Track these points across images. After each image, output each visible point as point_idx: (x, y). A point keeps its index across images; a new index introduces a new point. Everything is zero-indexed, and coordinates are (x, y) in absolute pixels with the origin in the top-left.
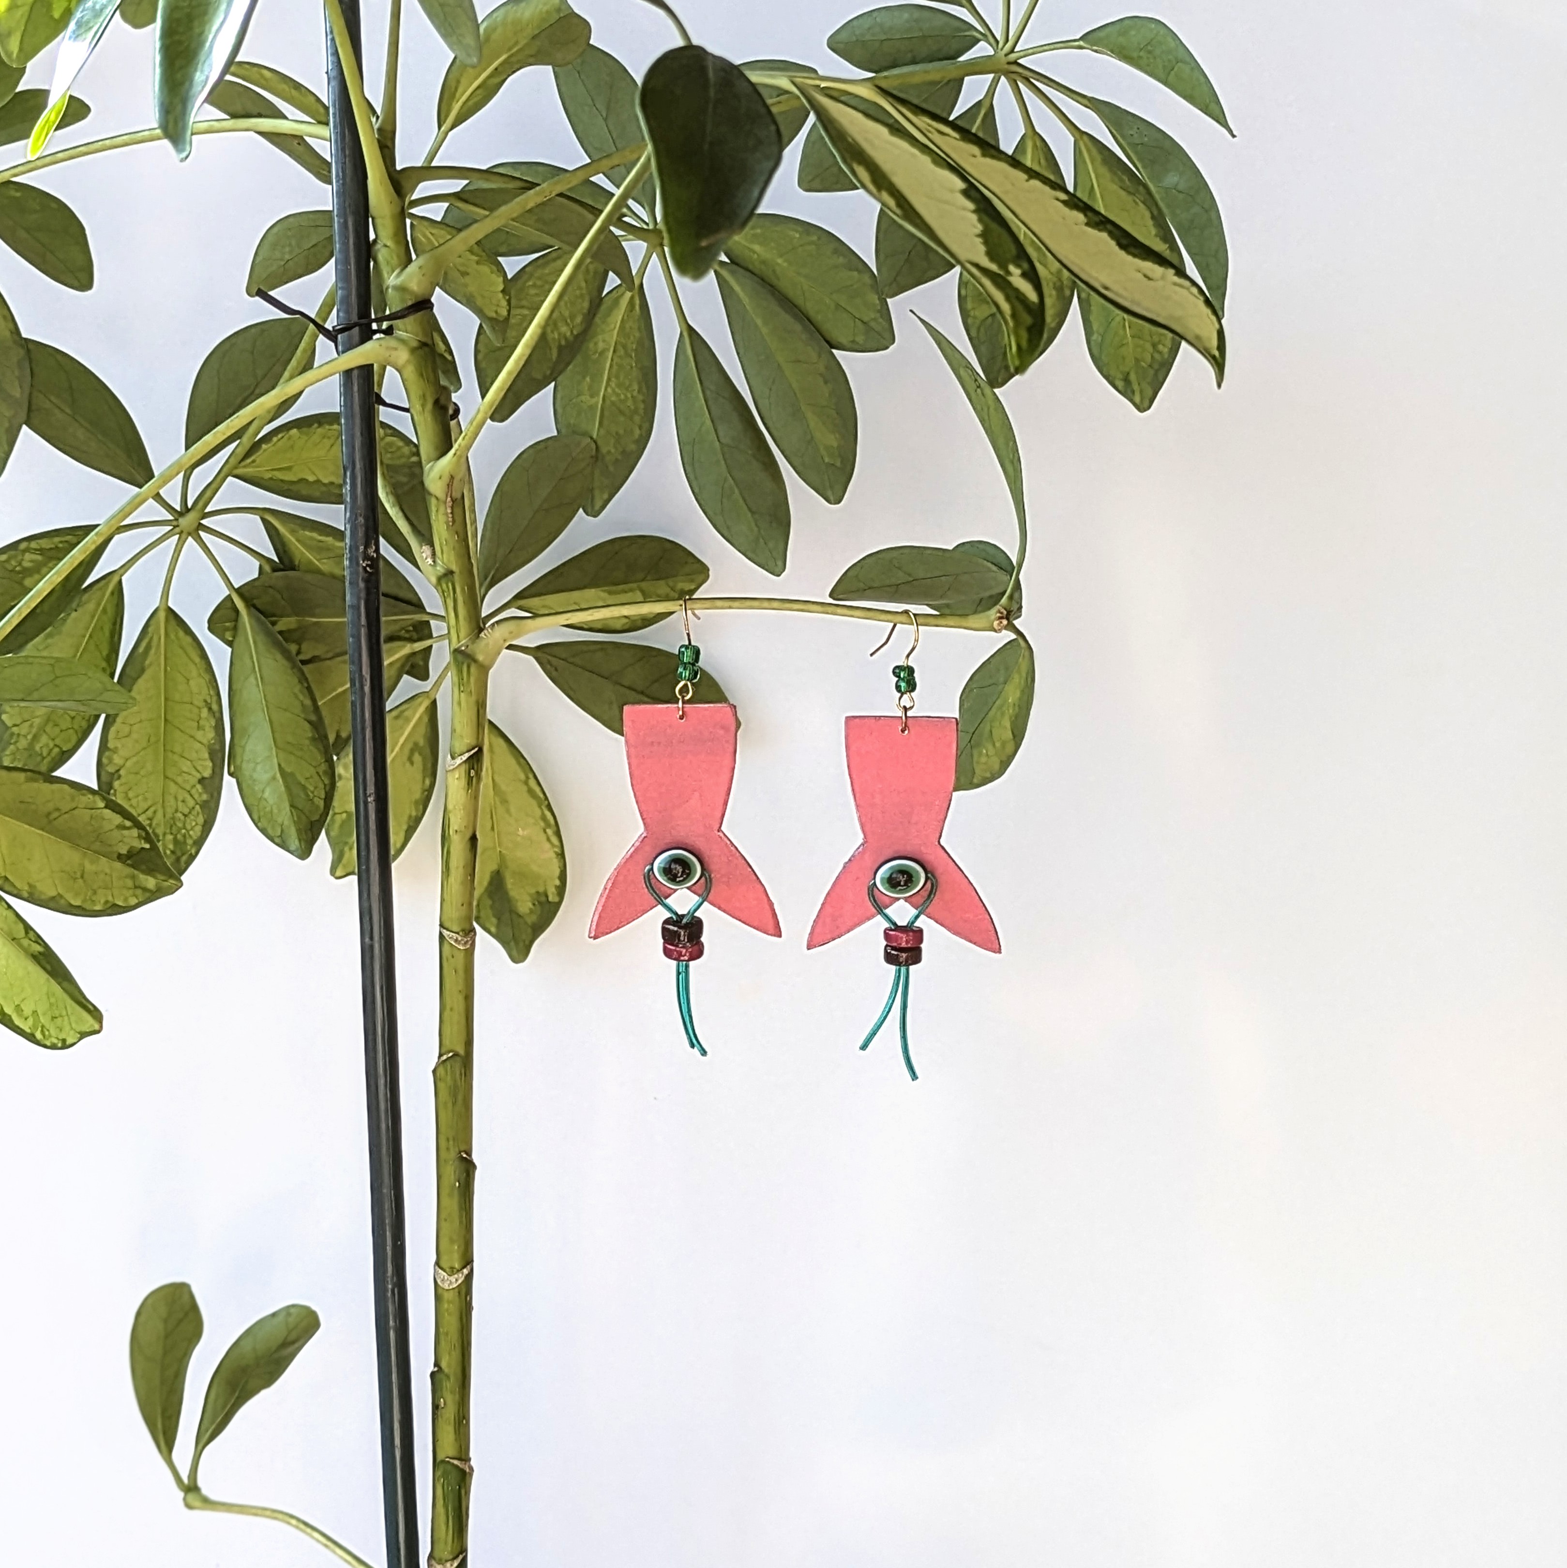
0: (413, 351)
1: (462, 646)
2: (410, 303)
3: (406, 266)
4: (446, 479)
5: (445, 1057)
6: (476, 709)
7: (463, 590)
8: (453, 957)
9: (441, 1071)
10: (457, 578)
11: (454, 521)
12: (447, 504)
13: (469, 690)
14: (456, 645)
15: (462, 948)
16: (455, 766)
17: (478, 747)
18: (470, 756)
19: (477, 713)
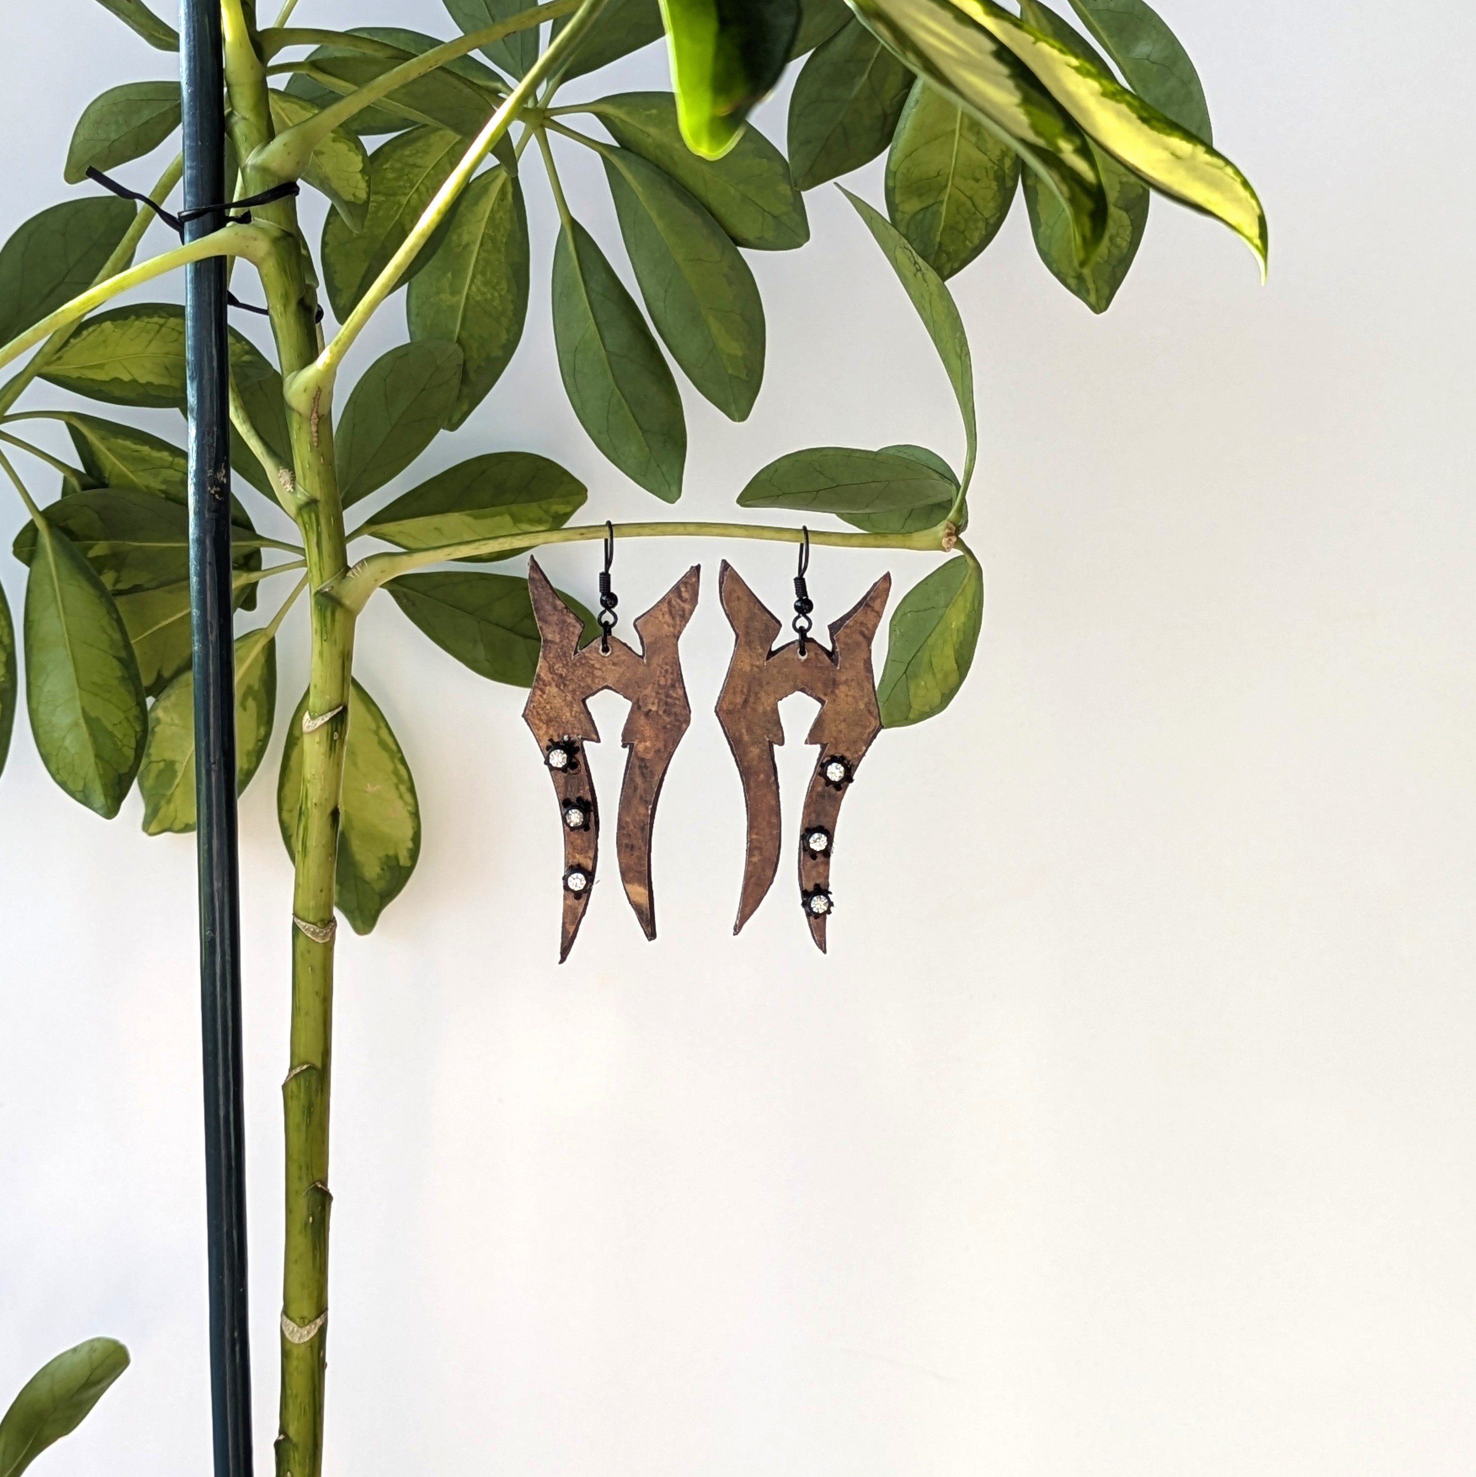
0: (275, 241)
1: (325, 587)
2: (272, 186)
3: (268, 143)
4: (310, 392)
5: (298, 1070)
6: (341, 661)
7: (329, 522)
8: (309, 952)
9: (293, 1086)
10: (321, 507)
11: (319, 442)
12: (312, 422)
13: (333, 638)
14: (319, 586)
15: (320, 942)
16: (316, 727)
17: (343, 705)
18: (333, 716)
19: (342, 666)
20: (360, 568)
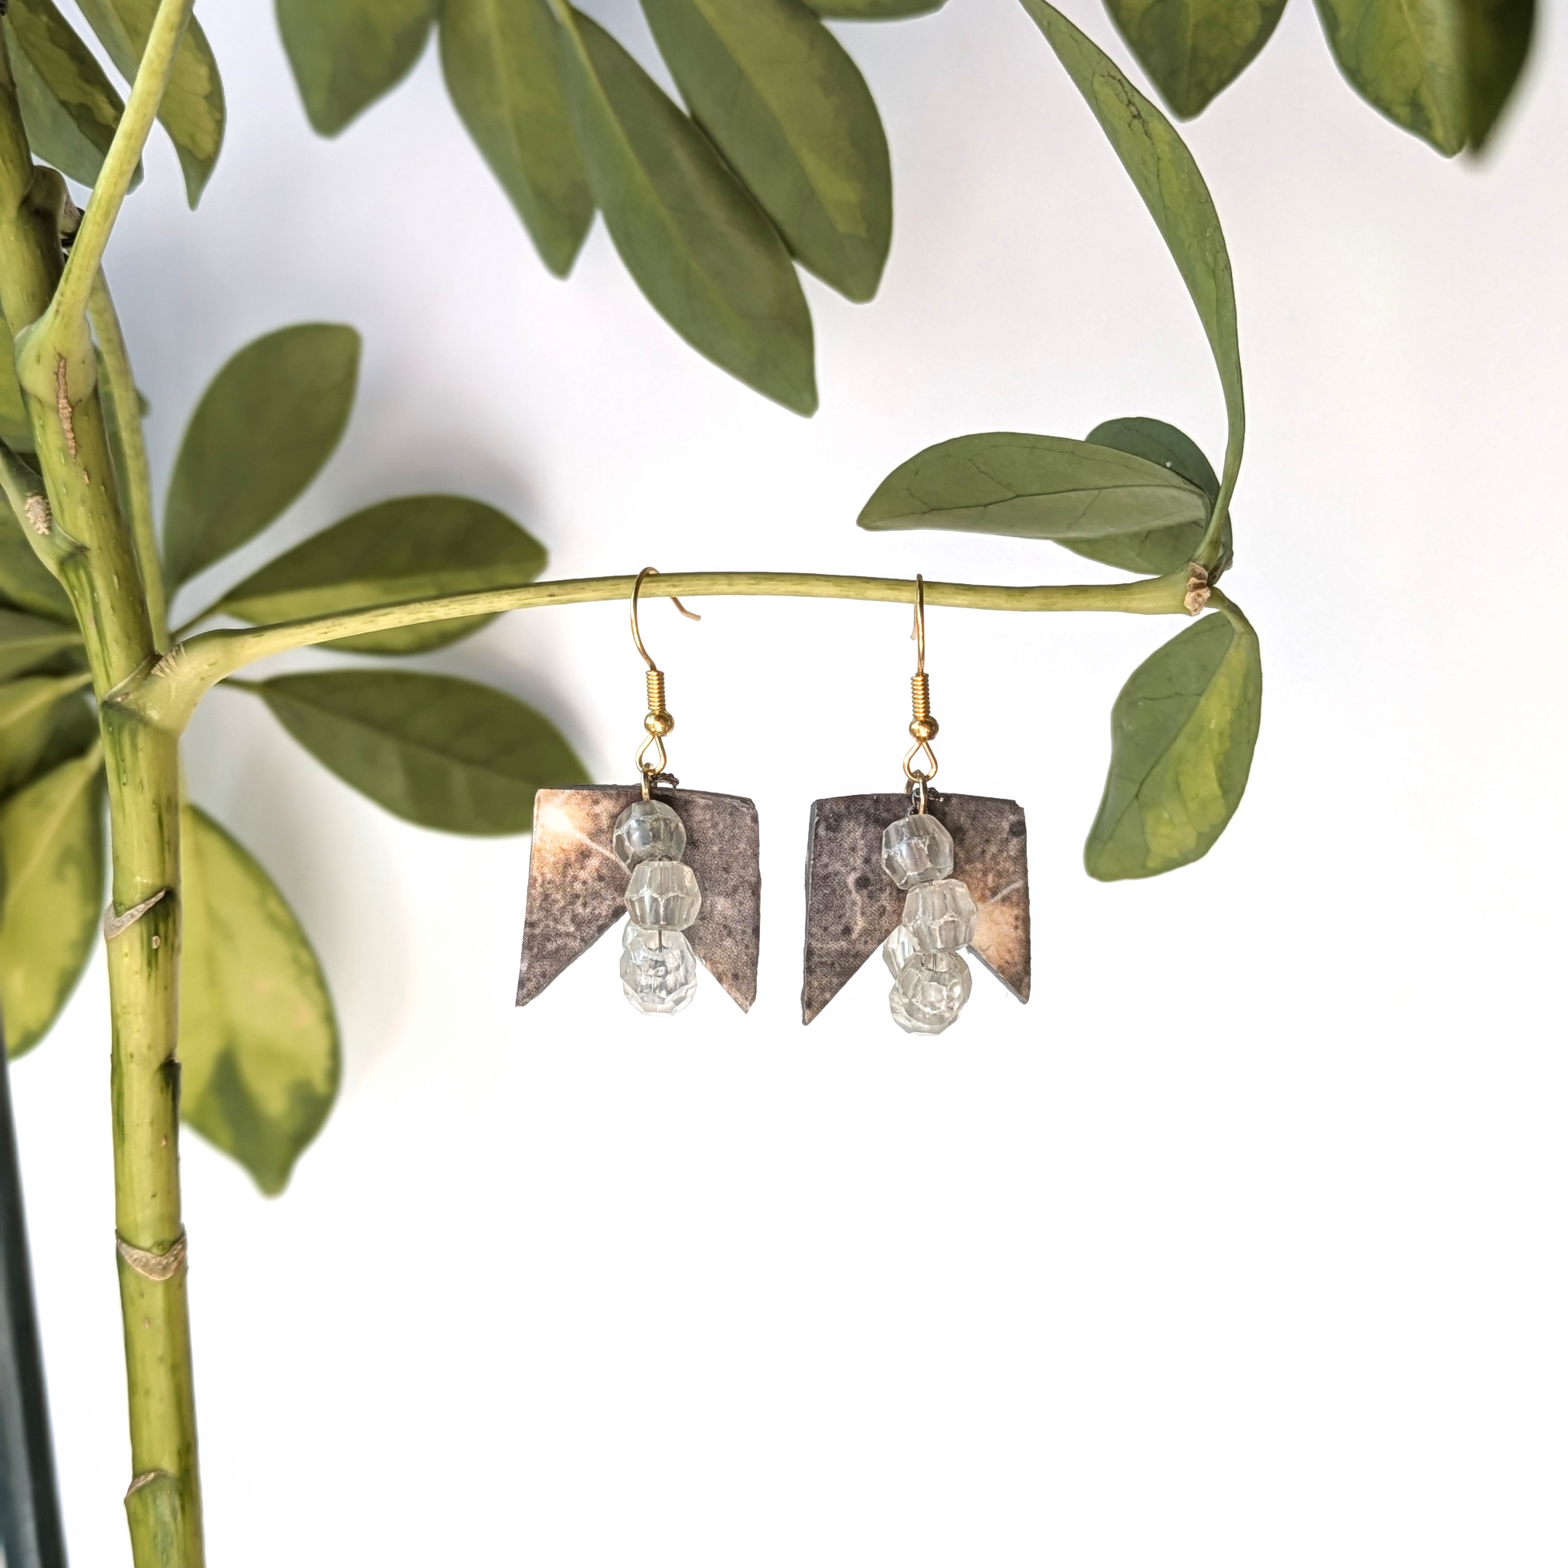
1: (116, 694)
4: (50, 362)
5: (144, 1479)
6: (156, 816)
7: (109, 585)
9: (137, 1504)
10: (94, 558)
11: (78, 446)
12: (61, 410)
13: (138, 780)
14: (106, 693)
15: (157, 1280)
16: (122, 929)
17: (165, 889)
18: (149, 909)
19: (157, 824)
20: (173, 660)
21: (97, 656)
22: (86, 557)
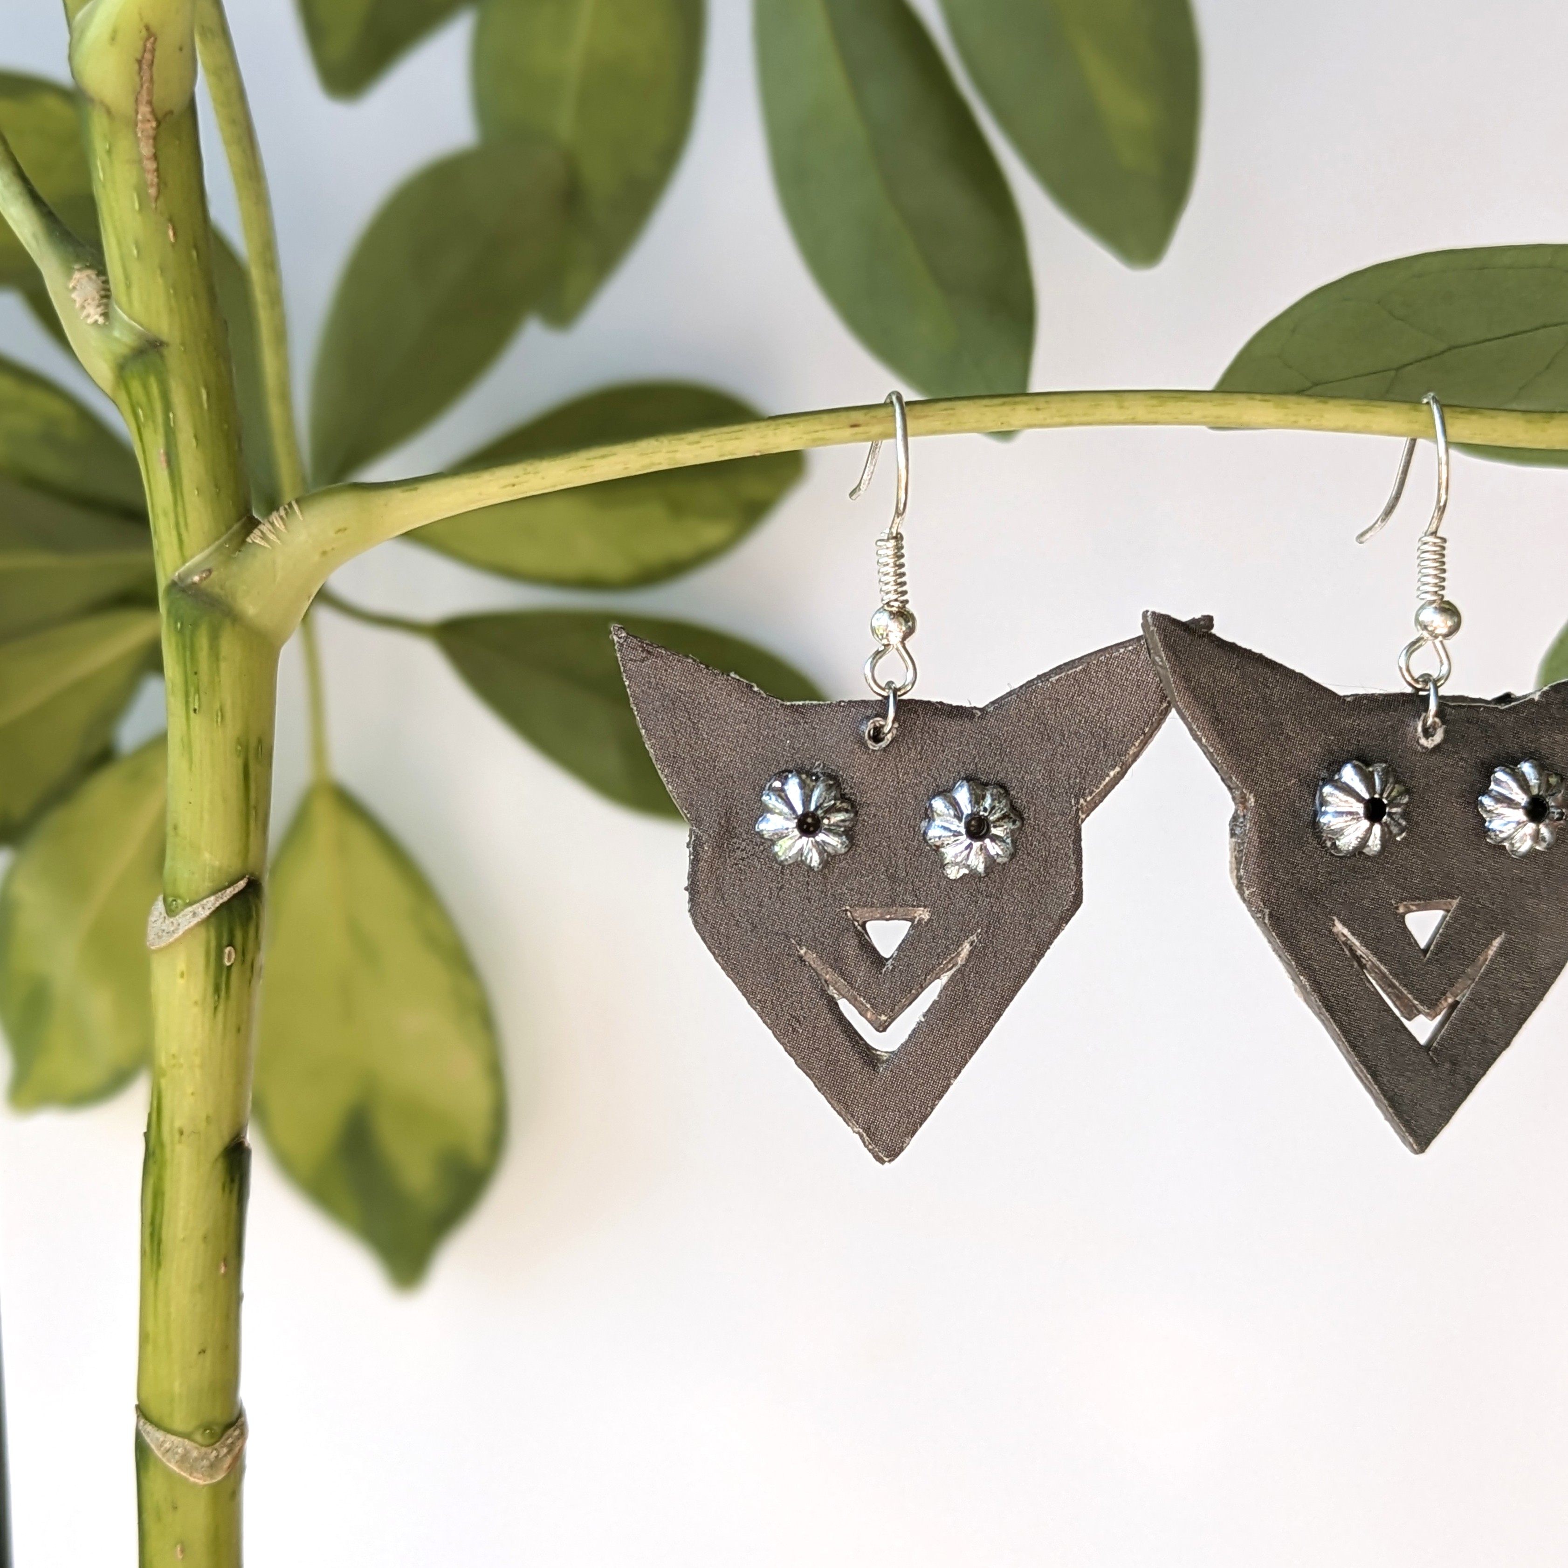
1: (190, 572)
4: (131, 42)
6: (240, 762)
7: (194, 400)
8: (177, 1510)
10: (173, 357)
11: (162, 184)
12: (140, 125)
13: (217, 706)
14: (176, 569)
15: (201, 1482)
16: (176, 936)
17: (247, 876)
18: (222, 905)
19: (241, 776)
20: (279, 519)
21: (166, 514)
22: (162, 356)
